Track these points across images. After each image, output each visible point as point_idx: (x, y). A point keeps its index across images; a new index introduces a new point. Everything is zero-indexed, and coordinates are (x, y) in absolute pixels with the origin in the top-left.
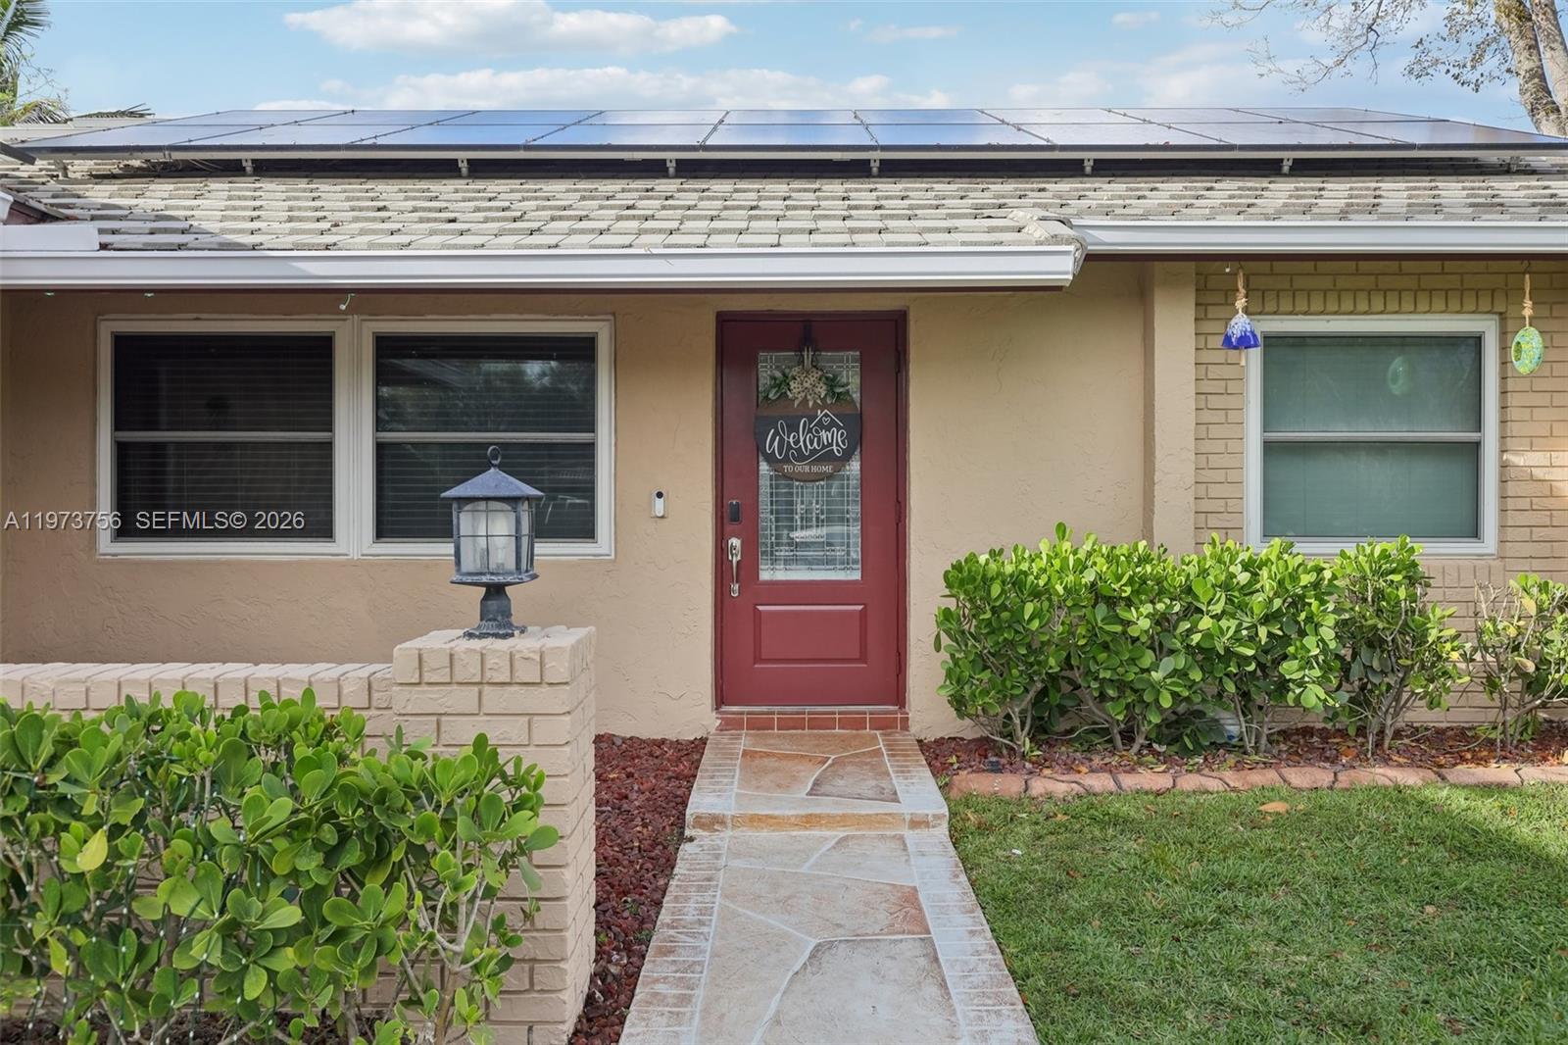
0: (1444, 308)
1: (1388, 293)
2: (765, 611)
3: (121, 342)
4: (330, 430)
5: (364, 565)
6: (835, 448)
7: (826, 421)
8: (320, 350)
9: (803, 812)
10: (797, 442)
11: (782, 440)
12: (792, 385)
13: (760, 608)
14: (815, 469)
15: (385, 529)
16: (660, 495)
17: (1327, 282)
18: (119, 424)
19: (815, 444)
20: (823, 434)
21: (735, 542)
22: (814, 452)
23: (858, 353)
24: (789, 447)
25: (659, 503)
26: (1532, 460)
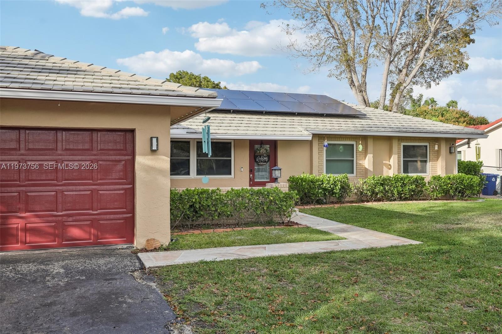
0: (349, 140)
1: (342, 138)
4: (189, 157)
5: (196, 179)
7: (265, 156)
12: (261, 150)
14: (263, 164)
15: (199, 173)
19: (264, 160)
20: (265, 158)
21: (251, 175)
23: (269, 145)
24: (260, 160)
25: (242, 169)
26: (360, 162)
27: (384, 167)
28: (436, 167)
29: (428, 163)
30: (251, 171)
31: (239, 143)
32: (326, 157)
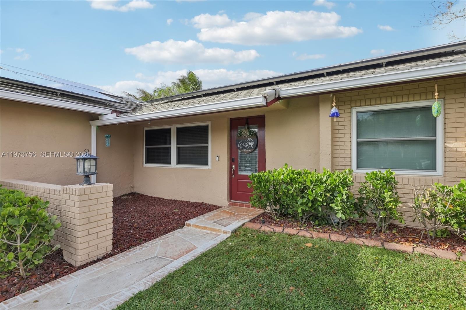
0: (419, 99)
1: (398, 97)
2: (239, 181)
3: (146, 131)
4: (170, 145)
5: (176, 169)
6: (252, 146)
7: (250, 140)
8: (169, 131)
9: (204, 226)
10: (244, 145)
11: (241, 145)
12: (242, 133)
13: (238, 180)
14: (248, 151)
15: (178, 162)
16: (217, 156)
17: (377, 95)
18: (146, 145)
19: (248, 145)
20: (249, 143)
21: (234, 166)
22: (247, 147)
23: (257, 125)
24: (243, 146)
25: (217, 158)
26: (452, 145)
30: (232, 160)
32: (358, 136)
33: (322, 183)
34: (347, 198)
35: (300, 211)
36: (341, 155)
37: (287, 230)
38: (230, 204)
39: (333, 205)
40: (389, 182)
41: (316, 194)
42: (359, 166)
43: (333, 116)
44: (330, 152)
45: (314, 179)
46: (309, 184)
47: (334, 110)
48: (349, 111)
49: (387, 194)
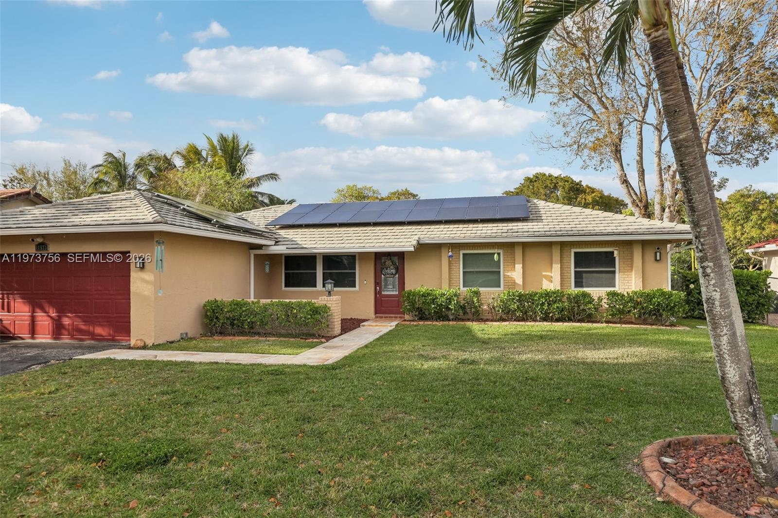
0: (492, 248)
4: (316, 270)
5: (321, 291)
7: (392, 268)
10: (388, 272)
12: (386, 263)
13: (382, 298)
14: (391, 276)
16: (365, 280)
18: (285, 270)
19: (391, 272)
20: (392, 270)
21: (378, 288)
23: (397, 257)
24: (386, 272)
25: (365, 282)
26: (508, 274)
27: (544, 279)
28: (630, 279)
29: (617, 275)
30: (377, 283)
31: (364, 256)
32: (463, 269)
33: (444, 295)
34: (457, 303)
35: (433, 311)
36: (455, 279)
37: (425, 323)
38: (377, 317)
39: (450, 306)
40: (477, 293)
41: (442, 301)
42: (464, 287)
43: (450, 257)
44: (448, 278)
45: (441, 293)
46: (438, 296)
47: (450, 254)
48: (458, 252)
49: (475, 300)
